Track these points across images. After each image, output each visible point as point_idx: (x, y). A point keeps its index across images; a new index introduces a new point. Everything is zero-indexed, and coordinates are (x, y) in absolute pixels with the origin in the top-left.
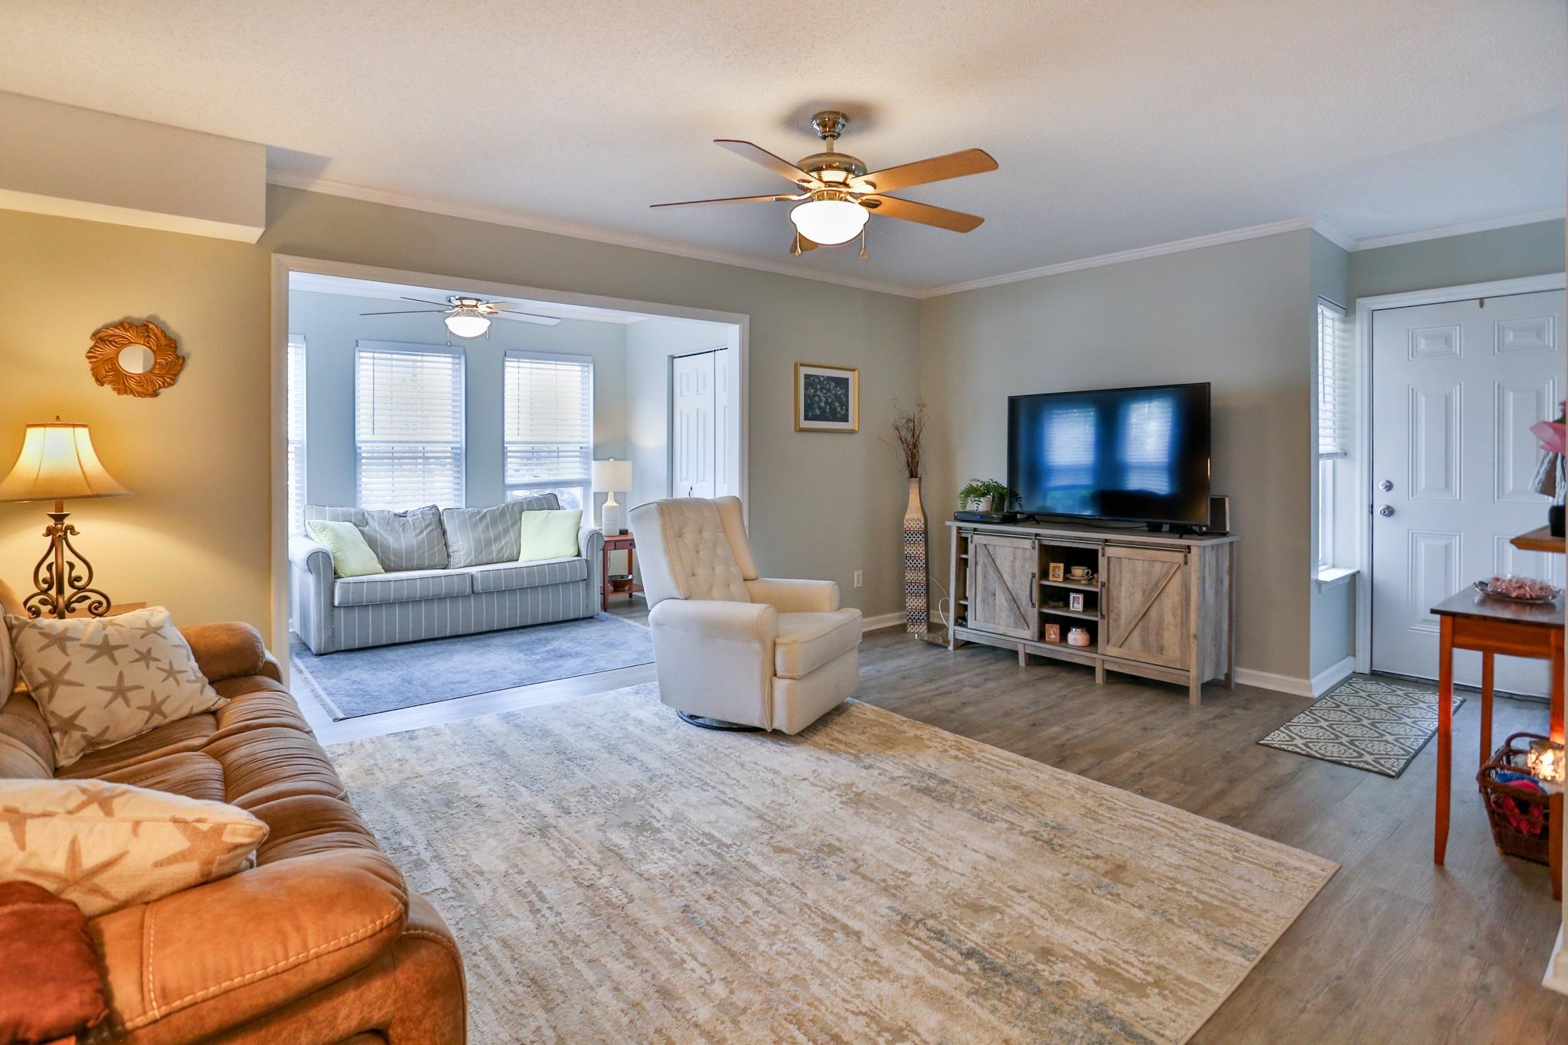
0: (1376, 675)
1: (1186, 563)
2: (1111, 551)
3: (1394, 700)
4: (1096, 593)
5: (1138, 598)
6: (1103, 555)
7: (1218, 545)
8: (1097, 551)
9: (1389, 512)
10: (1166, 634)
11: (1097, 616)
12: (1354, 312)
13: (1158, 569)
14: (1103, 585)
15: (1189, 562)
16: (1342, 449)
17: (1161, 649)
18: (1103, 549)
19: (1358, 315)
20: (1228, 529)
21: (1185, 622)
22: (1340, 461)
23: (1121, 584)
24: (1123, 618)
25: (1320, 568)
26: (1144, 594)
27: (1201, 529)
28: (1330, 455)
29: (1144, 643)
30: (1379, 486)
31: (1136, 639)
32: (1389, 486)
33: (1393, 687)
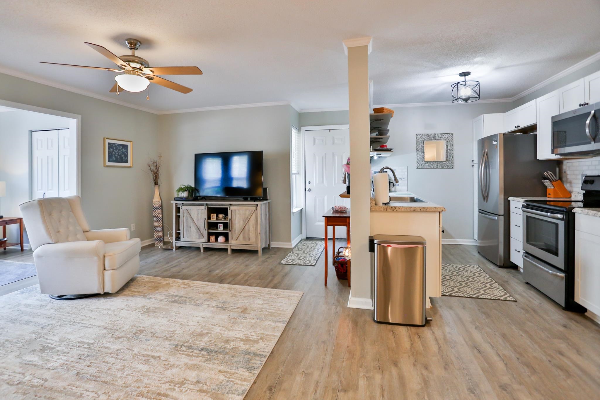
0: (308, 239)
1: (256, 210)
2: (232, 208)
3: (312, 245)
4: (228, 223)
5: (242, 223)
6: (230, 209)
7: (265, 203)
8: (227, 208)
9: (310, 190)
10: (251, 234)
11: (228, 231)
12: (300, 130)
13: (248, 213)
14: (230, 220)
15: (257, 209)
16: (298, 172)
17: (249, 239)
18: (230, 207)
19: (301, 131)
20: (268, 198)
21: (256, 229)
22: (297, 175)
23: (236, 219)
24: (237, 231)
25: (293, 208)
26: (243, 222)
27: (260, 198)
28: (295, 174)
29: (244, 238)
30: (307, 183)
31: (241, 237)
32: (310, 183)
33: (312, 241)
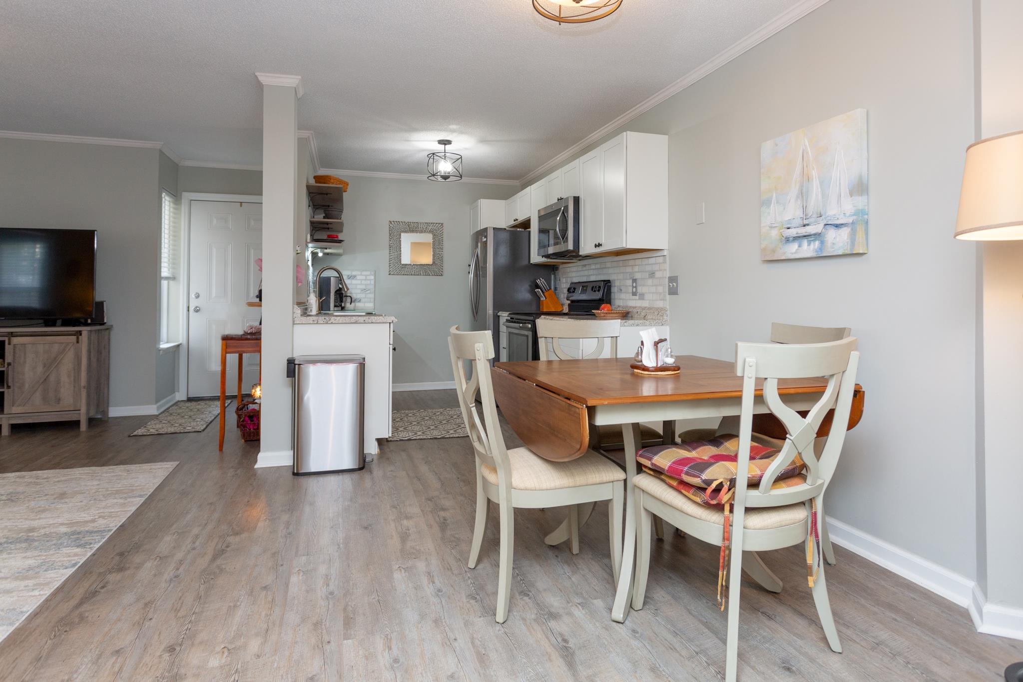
1: (78, 342)
2: (15, 340)
4: (4, 371)
5: (40, 369)
6: (9, 344)
7: (99, 330)
8: (4, 342)
9: (197, 310)
10: (62, 390)
11: (4, 388)
12: (181, 198)
13: (56, 347)
14: (9, 364)
15: (80, 341)
16: (173, 276)
17: (58, 400)
18: (9, 340)
19: (183, 201)
20: (105, 321)
21: (77, 379)
22: (171, 282)
23: (25, 362)
24: (27, 386)
25: (161, 343)
26: (44, 367)
27: (86, 321)
28: (167, 278)
29: (45, 399)
30: (192, 296)
31: (37, 398)
32: (198, 296)
